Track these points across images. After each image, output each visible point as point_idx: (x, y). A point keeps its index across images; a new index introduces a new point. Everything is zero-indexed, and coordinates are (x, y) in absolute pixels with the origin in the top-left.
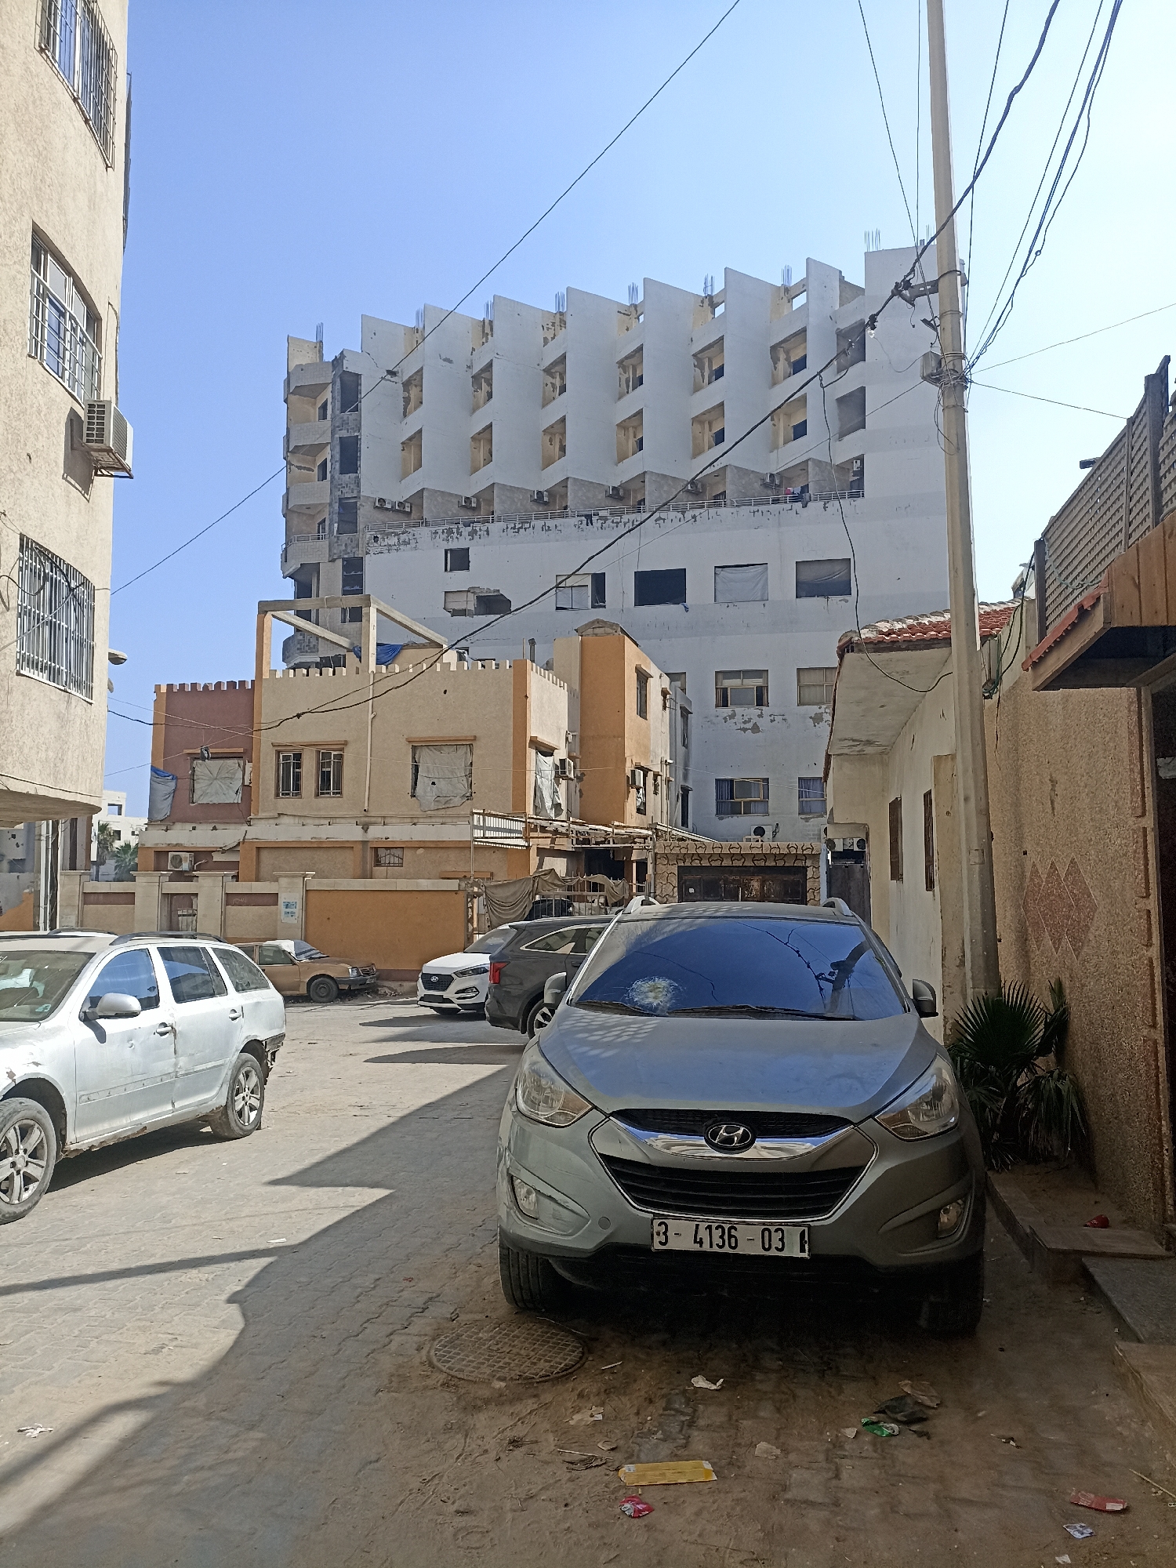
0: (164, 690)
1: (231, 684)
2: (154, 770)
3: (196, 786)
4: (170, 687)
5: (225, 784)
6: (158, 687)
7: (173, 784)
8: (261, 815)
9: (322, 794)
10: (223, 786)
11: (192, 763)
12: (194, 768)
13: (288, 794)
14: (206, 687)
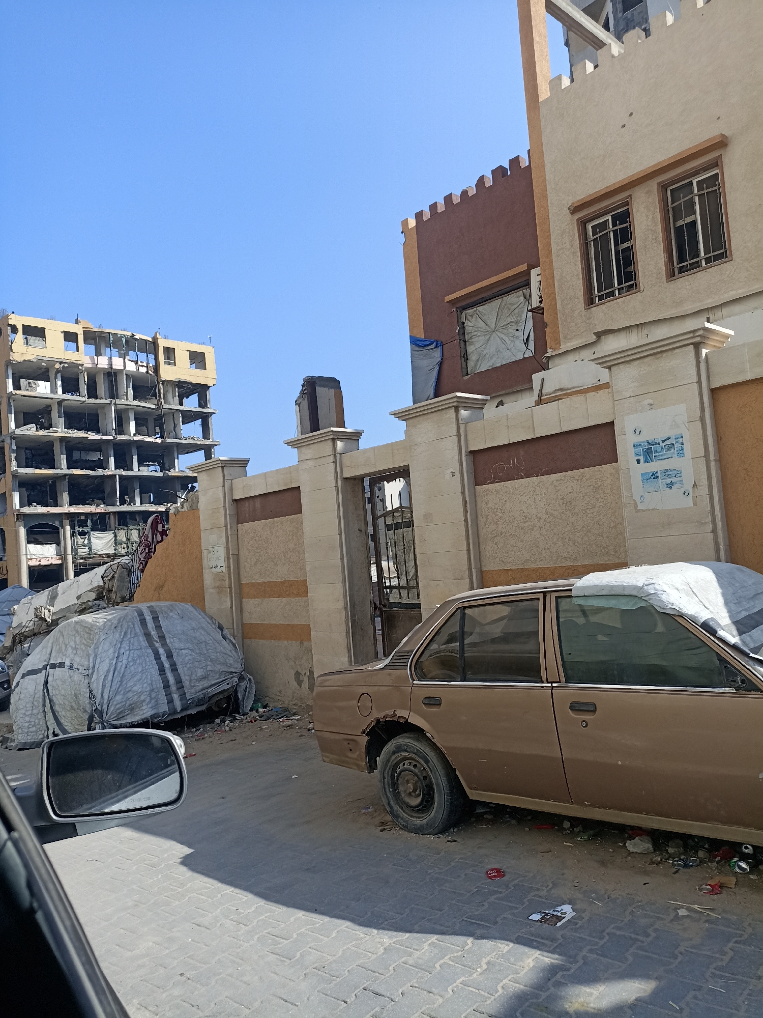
0: (412, 223)
1: (499, 172)
2: (414, 341)
3: (470, 349)
4: (419, 216)
5: (507, 335)
6: (405, 223)
7: (437, 355)
8: (564, 347)
9: (681, 270)
10: (504, 338)
11: (458, 318)
12: (463, 323)
13: (612, 294)
14: (464, 193)
